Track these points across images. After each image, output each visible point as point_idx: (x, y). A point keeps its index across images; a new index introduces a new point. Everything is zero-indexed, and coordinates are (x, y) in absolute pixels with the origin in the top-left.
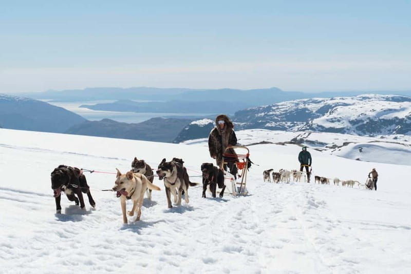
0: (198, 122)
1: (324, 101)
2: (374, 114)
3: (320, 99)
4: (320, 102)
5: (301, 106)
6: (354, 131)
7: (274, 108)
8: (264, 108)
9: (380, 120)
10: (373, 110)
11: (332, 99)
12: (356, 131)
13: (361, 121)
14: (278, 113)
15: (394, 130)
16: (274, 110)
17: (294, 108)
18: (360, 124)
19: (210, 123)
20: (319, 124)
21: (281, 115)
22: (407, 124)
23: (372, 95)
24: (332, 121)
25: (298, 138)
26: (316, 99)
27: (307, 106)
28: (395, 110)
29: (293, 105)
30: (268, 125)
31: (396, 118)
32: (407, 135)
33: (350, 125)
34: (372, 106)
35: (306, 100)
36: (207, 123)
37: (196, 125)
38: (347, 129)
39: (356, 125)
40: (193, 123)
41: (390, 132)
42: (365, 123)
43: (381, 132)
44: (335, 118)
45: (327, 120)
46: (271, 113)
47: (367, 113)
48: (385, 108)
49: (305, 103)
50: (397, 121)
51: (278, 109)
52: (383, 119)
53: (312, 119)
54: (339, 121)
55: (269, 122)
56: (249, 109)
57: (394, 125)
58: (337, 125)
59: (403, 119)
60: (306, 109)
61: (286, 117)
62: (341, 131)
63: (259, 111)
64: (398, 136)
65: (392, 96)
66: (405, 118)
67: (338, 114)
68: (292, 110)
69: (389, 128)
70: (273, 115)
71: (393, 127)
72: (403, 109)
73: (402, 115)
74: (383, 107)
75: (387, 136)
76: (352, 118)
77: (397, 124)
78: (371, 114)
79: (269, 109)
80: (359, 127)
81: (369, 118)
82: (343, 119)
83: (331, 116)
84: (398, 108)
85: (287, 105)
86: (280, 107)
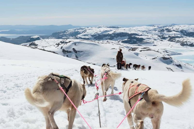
0: (33, 37)
1: (85, 28)
2: (100, 32)
3: (84, 28)
4: (83, 29)
5: (77, 31)
6: (93, 39)
7: (66, 31)
8: (63, 32)
9: (103, 35)
10: (100, 31)
11: (88, 28)
12: (94, 39)
13: (96, 35)
14: (68, 33)
15: (108, 39)
16: (67, 32)
17: (74, 31)
18: (95, 36)
19: (38, 37)
20: (80, 37)
21: (69, 34)
22: (112, 36)
23: (102, 26)
24: (85, 35)
25: (62, 41)
26: (82, 28)
27: (78, 30)
28: (108, 31)
29: (73, 30)
30: (63, 38)
31: (109, 34)
32: (112, 40)
33: (91, 37)
34: (100, 29)
35: (78, 28)
36: (37, 37)
37: (33, 38)
38: (90, 38)
39: (94, 37)
40: (31, 37)
41: (106, 39)
42: (97, 36)
43: (103, 39)
44: (86, 34)
45: (83, 35)
46: (65, 33)
47: (98, 32)
48: (105, 30)
49: (78, 29)
50: (109, 35)
51: (68, 32)
52: (104, 34)
53: (77, 35)
54: (87, 35)
55: (63, 37)
56: (57, 32)
57: (108, 37)
58: (87, 37)
59: (111, 34)
60: (78, 32)
61: (71, 35)
62: (88, 39)
63: (61, 33)
64: (109, 40)
65: (110, 26)
66: (112, 34)
67: (87, 33)
68: (73, 32)
69: (106, 38)
70: (66, 34)
71: (107, 37)
72: (111, 31)
73: (110, 33)
74: (104, 30)
75: (104, 41)
76: (92, 34)
77: (109, 36)
78: (99, 33)
79: (65, 32)
80: (95, 37)
81: (98, 34)
82: (89, 35)
83: (85, 34)
84: (109, 30)
85: (71, 30)
86: (69, 31)
